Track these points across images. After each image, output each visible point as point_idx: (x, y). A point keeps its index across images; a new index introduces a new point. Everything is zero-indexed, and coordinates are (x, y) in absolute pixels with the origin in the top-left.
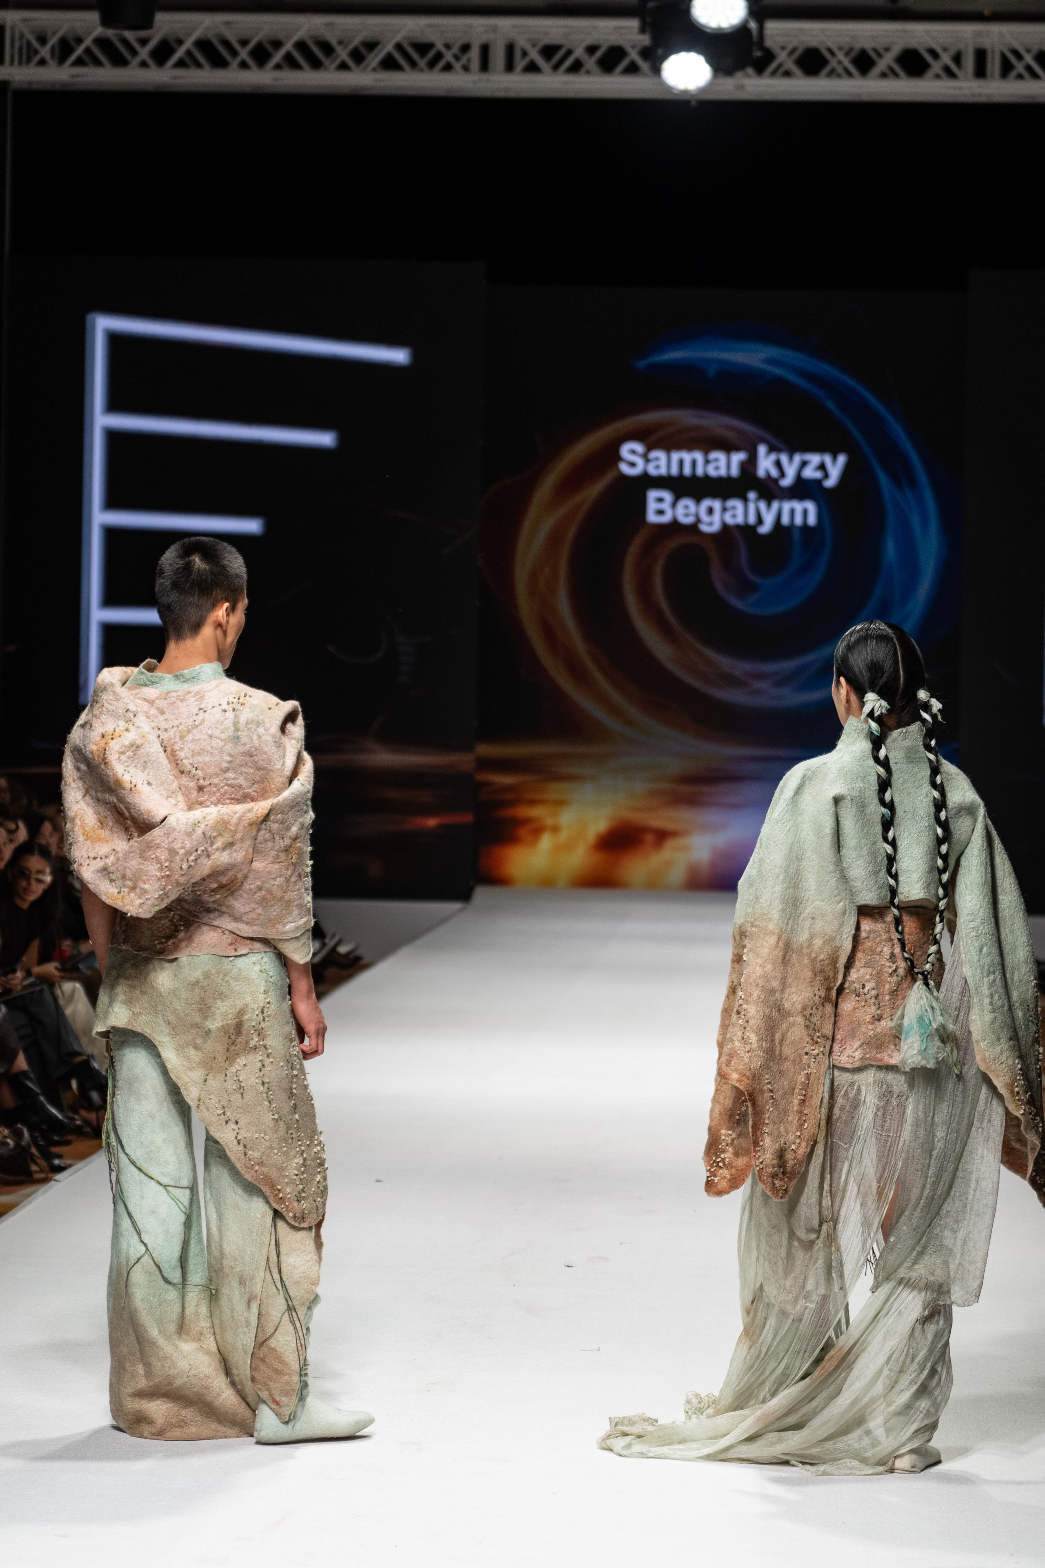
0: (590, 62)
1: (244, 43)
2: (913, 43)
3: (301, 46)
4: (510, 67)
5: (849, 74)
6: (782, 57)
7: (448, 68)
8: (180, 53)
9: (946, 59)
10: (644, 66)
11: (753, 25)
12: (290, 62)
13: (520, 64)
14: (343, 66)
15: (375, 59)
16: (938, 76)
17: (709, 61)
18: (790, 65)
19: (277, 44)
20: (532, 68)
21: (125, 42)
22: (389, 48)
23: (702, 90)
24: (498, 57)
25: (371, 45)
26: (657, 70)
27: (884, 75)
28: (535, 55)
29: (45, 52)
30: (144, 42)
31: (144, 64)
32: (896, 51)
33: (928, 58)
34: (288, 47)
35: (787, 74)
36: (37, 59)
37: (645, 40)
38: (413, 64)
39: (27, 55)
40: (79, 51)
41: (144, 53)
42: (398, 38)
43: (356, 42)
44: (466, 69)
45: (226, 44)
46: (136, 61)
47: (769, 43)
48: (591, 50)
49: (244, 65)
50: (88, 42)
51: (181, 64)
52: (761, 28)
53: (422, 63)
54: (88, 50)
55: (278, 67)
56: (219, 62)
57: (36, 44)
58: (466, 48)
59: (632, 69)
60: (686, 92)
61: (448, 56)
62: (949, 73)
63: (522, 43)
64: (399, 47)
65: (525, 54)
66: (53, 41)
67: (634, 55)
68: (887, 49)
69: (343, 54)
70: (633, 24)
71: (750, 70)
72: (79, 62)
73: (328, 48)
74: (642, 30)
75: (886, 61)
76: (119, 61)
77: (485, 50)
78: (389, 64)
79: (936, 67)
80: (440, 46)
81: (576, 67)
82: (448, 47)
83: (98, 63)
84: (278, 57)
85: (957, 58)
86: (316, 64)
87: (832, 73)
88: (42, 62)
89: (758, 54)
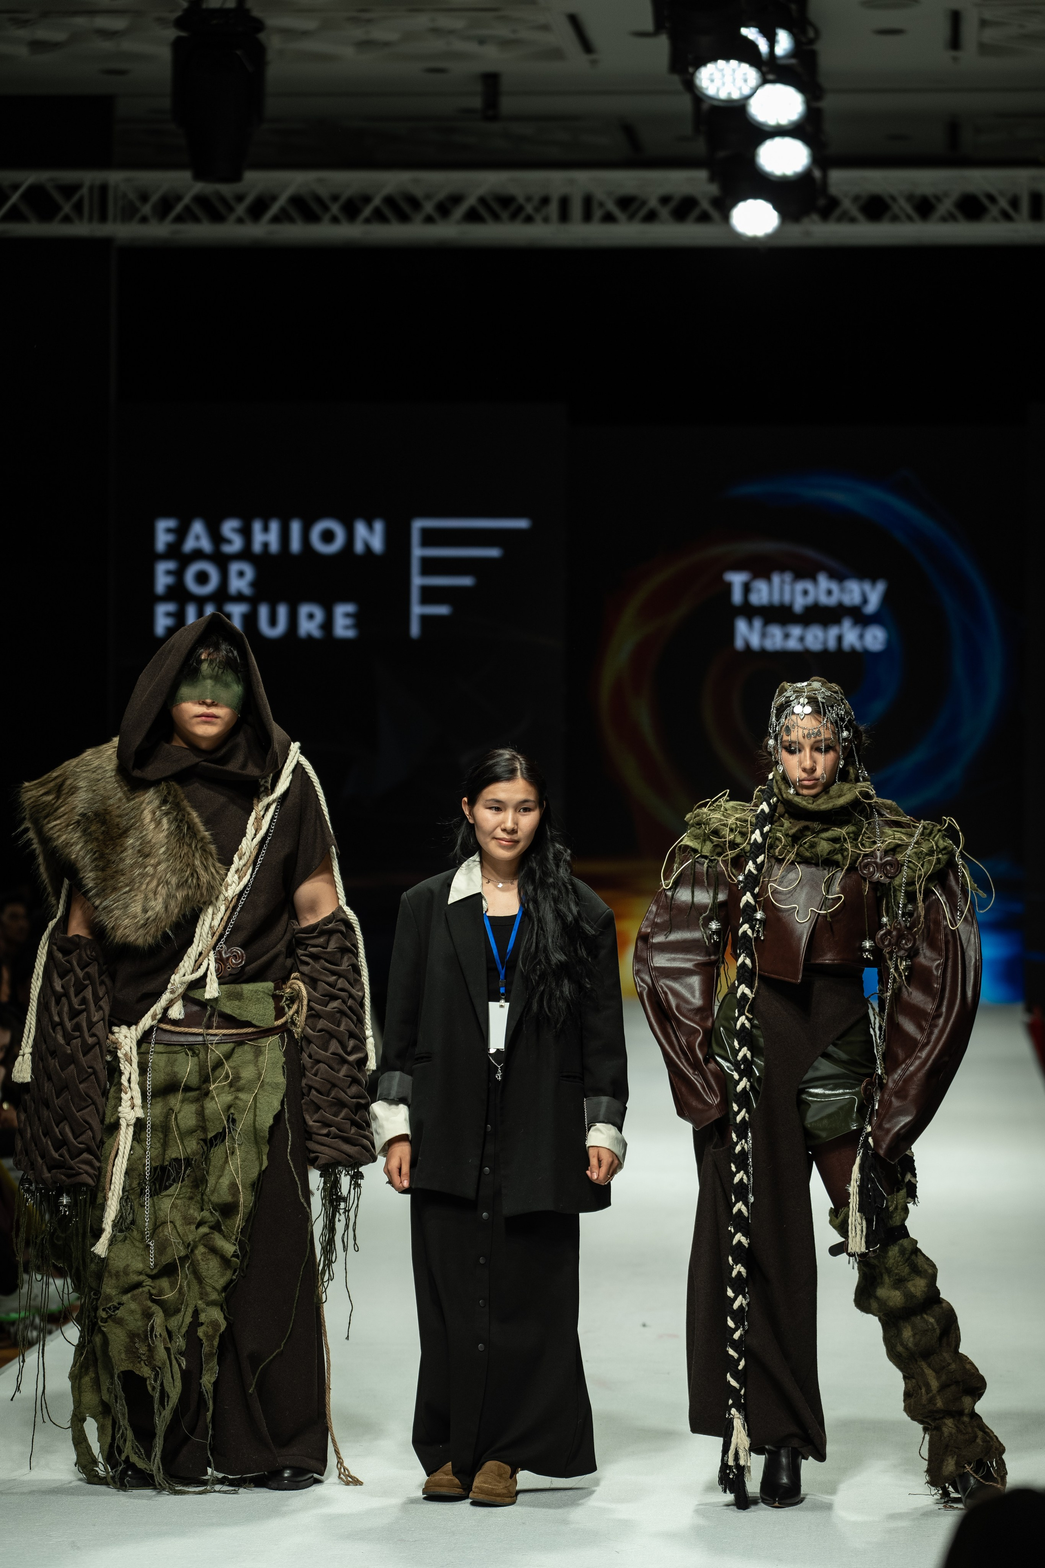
0: (664, 212)
1: (335, 198)
2: (971, 188)
3: (389, 200)
4: (587, 217)
5: (910, 219)
6: (847, 204)
7: (529, 219)
8: (274, 209)
9: (1003, 203)
10: (715, 214)
11: (817, 174)
12: (379, 216)
13: (598, 213)
14: (429, 220)
15: (459, 212)
16: (995, 220)
17: (776, 208)
18: (855, 212)
19: (367, 199)
20: (609, 218)
21: (223, 199)
22: (471, 201)
23: (769, 237)
24: (576, 209)
25: (456, 199)
26: (726, 218)
27: (944, 219)
28: (611, 207)
29: (147, 209)
30: (240, 198)
31: (240, 221)
32: (955, 195)
33: (986, 202)
34: (377, 201)
35: (853, 220)
36: (139, 216)
37: (713, 189)
38: (496, 217)
39: (129, 213)
40: (179, 208)
41: (240, 209)
42: (481, 191)
43: (441, 195)
44: (546, 220)
45: (319, 199)
46: (233, 217)
47: (833, 190)
48: (665, 200)
49: (335, 220)
50: (187, 200)
51: (276, 219)
52: (825, 177)
53: (505, 215)
54: (187, 208)
55: (368, 221)
56: (311, 217)
57: (138, 204)
58: (545, 201)
59: (704, 218)
60: (755, 239)
61: (529, 209)
62: (1006, 216)
63: (599, 194)
64: (482, 200)
65: (601, 205)
66: (155, 198)
67: (705, 205)
68: (946, 194)
69: (429, 208)
70: (702, 175)
71: (815, 217)
72: (179, 219)
73: (415, 203)
74: (712, 179)
75: (946, 206)
76: (217, 217)
77: (564, 203)
78: (473, 216)
79: (994, 211)
80: (521, 200)
81: (651, 217)
82: (529, 199)
83: (196, 220)
84: (367, 211)
85: (1015, 203)
86: (404, 218)
87: (895, 219)
88: (144, 220)
89: (822, 202)
